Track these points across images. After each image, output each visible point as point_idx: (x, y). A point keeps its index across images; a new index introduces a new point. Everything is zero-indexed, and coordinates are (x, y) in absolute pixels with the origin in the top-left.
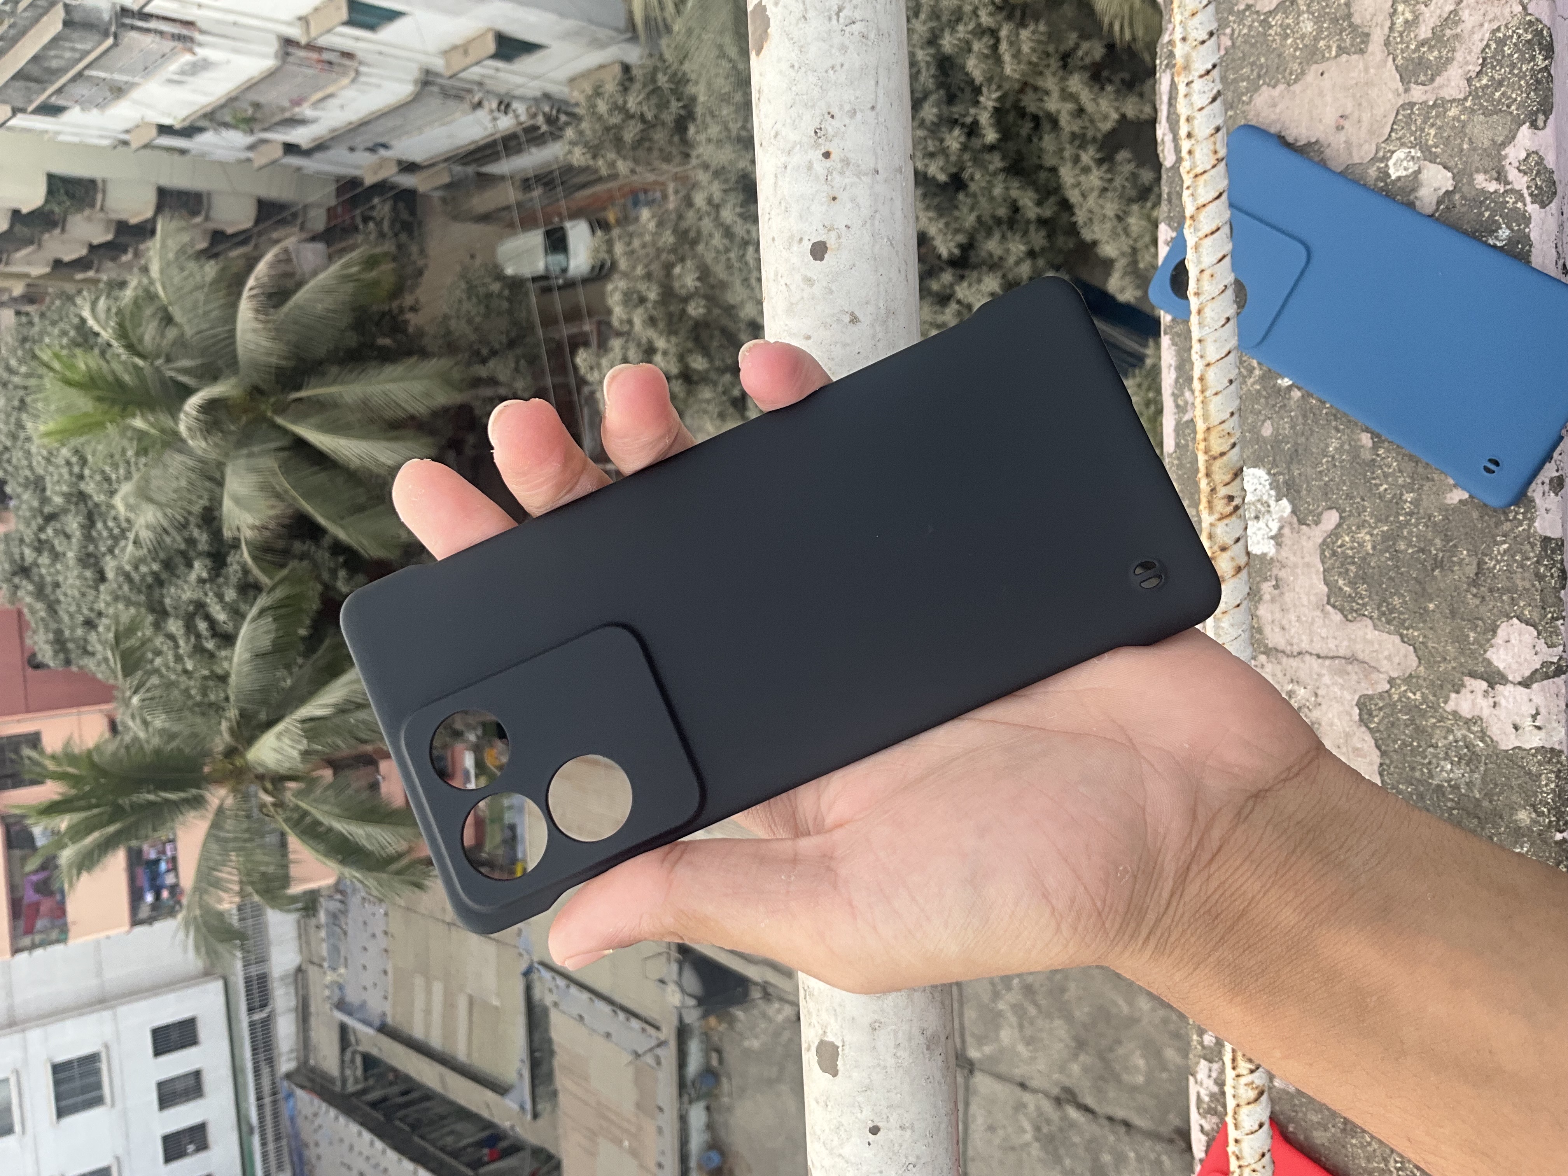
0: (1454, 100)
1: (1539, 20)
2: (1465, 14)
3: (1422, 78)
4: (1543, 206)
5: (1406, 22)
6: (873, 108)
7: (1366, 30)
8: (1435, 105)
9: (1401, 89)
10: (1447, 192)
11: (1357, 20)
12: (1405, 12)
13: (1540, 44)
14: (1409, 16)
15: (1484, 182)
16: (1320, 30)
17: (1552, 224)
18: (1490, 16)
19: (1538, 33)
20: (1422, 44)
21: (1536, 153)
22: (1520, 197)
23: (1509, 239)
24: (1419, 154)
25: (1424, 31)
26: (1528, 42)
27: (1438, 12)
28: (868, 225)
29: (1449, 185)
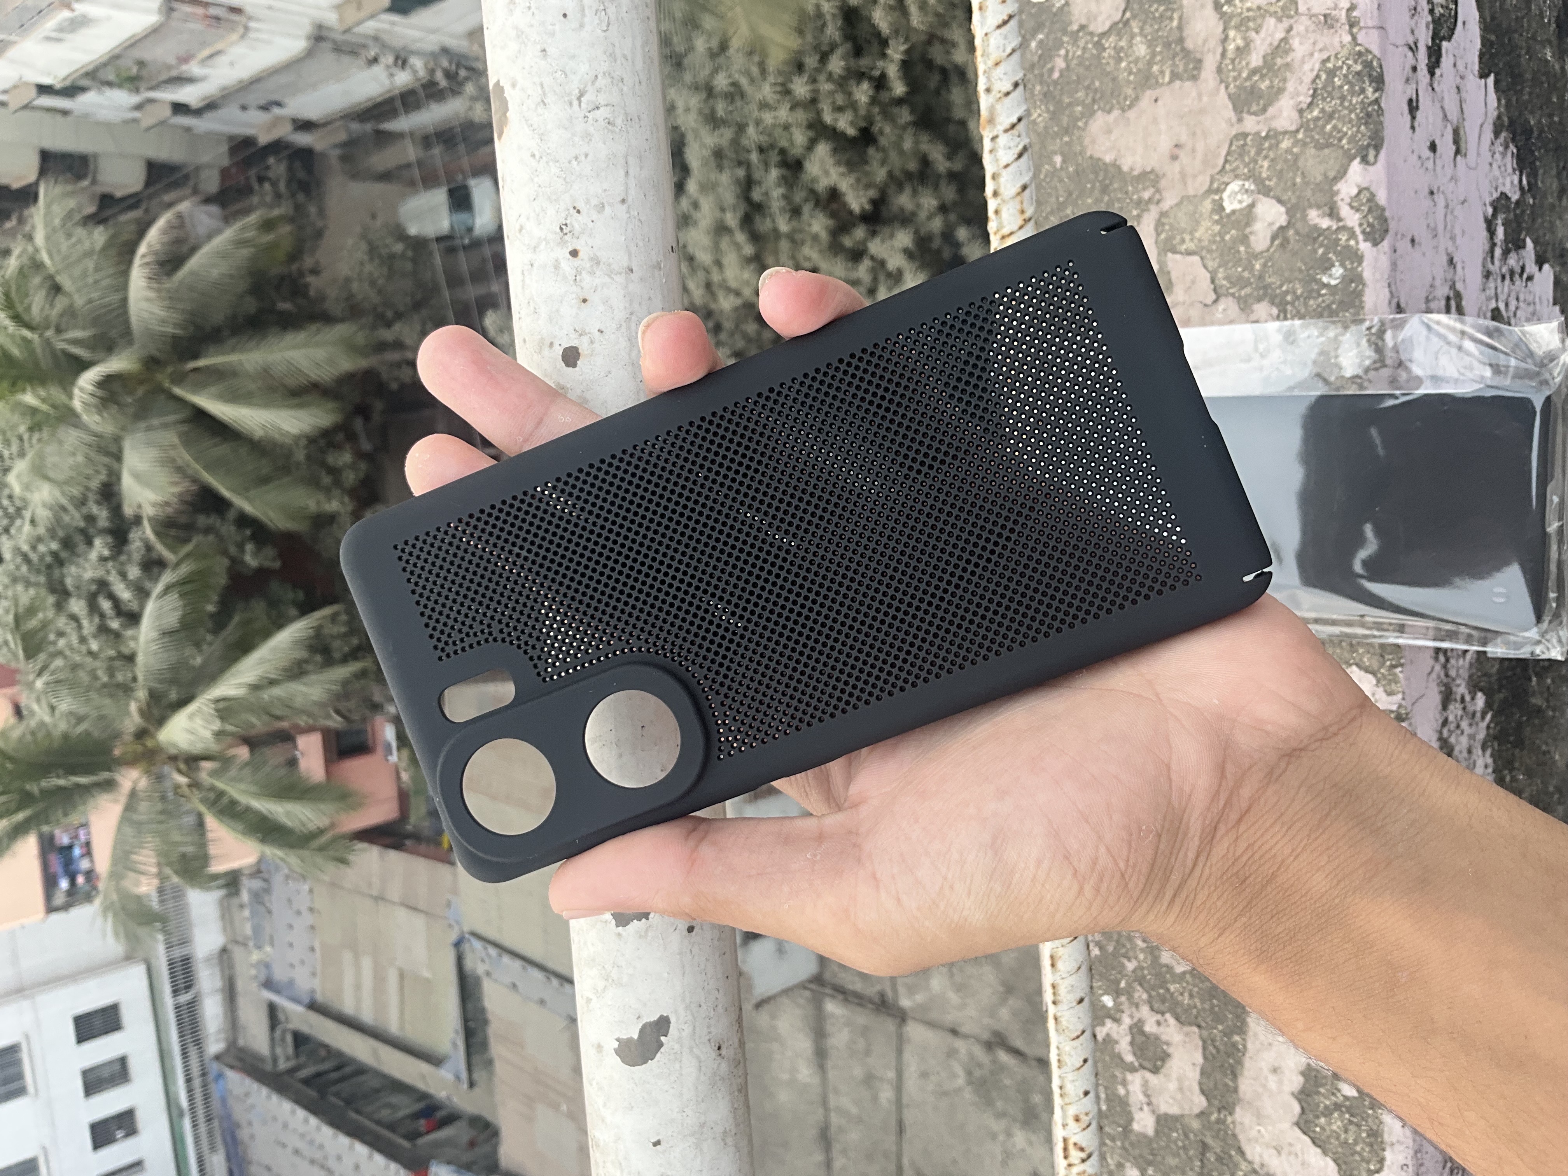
0: (1285, 133)
1: (1368, 51)
2: (1295, 43)
3: (1254, 108)
4: (1375, 244)
5: (1238, 49)
6: (623, 201)
7: (1198, 56)
8: (1267, 137)
9: (1234, 119)
10: (1282, 228)
11: (1189, 44)
12: (1236, 40)
13: (1370, 76)
14: (1240, 42)
15: (1317, 218)
16: (1154, 54)
17: (1384, 261)
18: (1320, 45)
19: (1368, 65)
20: (1254, 72)
21: (1367, 189)
22: (1352, 235)
23: (1343, 277)
24: (1253, 187)
25: (1255, 60)
26: (1358, 73)
27: (1269, 40)
28: (623, 329)
29: (1283, 220)
